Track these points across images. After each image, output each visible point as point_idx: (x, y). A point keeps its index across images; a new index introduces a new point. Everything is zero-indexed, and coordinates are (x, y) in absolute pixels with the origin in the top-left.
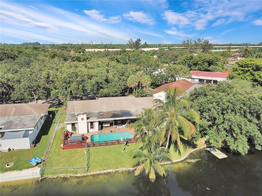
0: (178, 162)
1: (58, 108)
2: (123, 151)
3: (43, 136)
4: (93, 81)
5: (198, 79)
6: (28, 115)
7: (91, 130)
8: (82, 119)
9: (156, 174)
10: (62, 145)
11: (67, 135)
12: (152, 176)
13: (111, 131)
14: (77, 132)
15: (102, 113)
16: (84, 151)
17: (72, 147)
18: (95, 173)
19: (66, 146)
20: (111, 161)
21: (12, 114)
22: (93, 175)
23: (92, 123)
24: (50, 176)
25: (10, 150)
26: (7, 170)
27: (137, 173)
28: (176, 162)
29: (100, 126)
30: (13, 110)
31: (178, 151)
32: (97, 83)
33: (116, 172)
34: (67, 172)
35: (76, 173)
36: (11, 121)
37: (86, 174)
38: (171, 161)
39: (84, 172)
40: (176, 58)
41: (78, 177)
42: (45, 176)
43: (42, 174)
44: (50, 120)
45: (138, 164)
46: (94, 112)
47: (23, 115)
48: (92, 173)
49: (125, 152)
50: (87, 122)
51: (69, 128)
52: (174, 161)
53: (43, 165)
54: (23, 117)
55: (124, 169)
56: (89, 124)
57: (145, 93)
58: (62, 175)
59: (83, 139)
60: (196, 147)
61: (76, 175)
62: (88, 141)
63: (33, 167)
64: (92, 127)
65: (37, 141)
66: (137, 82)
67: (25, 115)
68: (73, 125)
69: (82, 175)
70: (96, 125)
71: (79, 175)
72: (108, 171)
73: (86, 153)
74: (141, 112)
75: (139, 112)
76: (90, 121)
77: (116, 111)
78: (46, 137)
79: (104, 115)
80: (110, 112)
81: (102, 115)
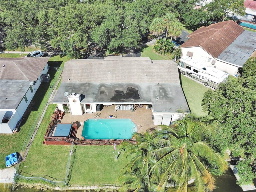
1: (63, 57)
2: (116, 160)
3: (32, 112)
5: (254, 15)
6: (17, 80)
7: (87, 111)
8: (74, 101)
13: (111, 116)
14: (70, 112)
15: (103, 88)
17: (56, 142)
19: (49, 142)
20: (99, 174)
24: (25, 185)
30: (2, 71)
32: (108, 30)
34: (44, 182)
35: (54, 184)
38: (174, 184)
39: (64, 186)
42: (20, 183)
43: (17, 179)
44: (47, 81)
46: (94, 83)
47: (12, 79)
49: (119, 161)
53: (20, 165)
55: (112, 187)
56: (84, 105)
57: (170, 46)
58: (39, 186)
61: (54, 189)
62: (79, 134)
66: (162, 29)
67: (14, 79)
68: (65, 105)
69: (60, 189)
70: (93, 107)
71: (57, 189)
72: (92, 188)
73: (70, 155)
74: (154, 92)
75: (152, 91)
76: (84, 102)
77: (120, 85)
78: (35, 115)
79: (106, 92)
80: (114, 86)
81: (102, 92)
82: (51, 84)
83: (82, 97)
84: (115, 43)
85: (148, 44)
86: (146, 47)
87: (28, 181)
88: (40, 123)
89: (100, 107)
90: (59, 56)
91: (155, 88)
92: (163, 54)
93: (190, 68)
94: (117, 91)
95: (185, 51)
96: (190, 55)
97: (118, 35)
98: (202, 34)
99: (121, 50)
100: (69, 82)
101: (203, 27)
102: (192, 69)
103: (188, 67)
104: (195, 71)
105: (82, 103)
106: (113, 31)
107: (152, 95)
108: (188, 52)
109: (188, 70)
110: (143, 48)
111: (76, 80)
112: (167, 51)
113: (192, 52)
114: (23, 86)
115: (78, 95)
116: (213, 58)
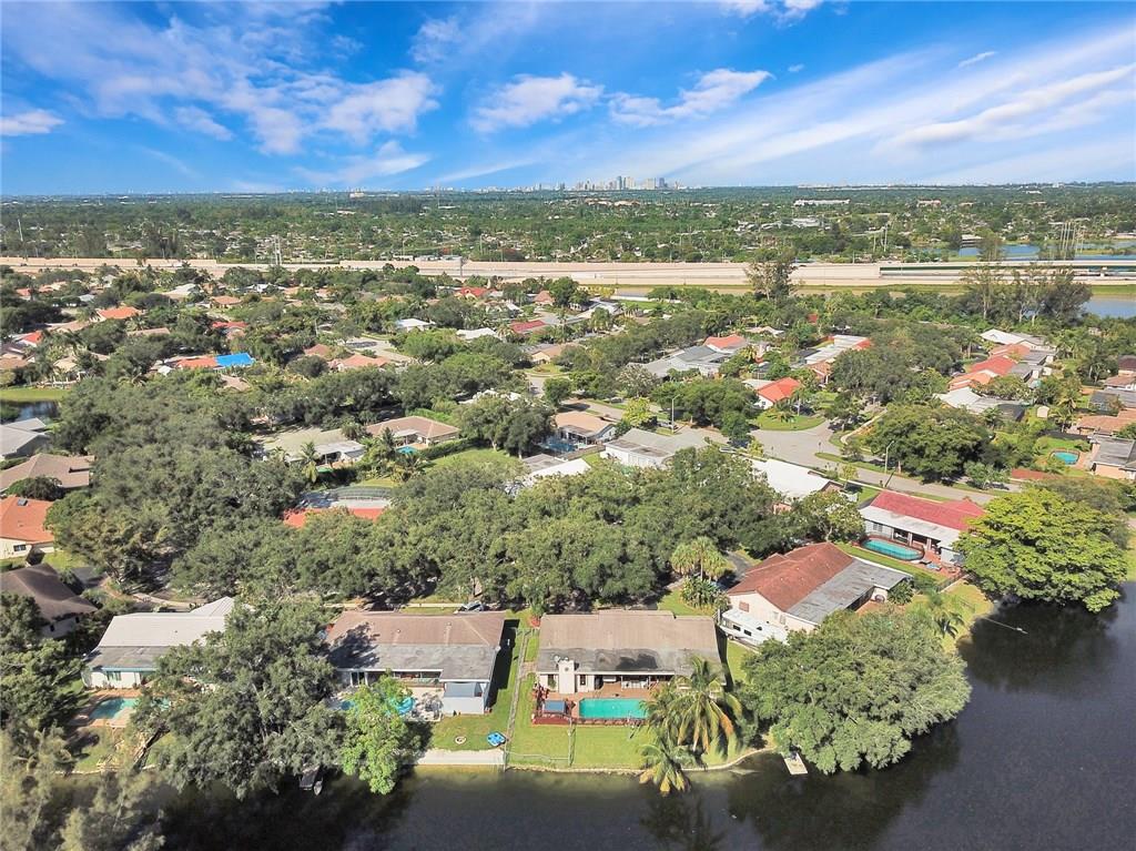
0: (717, 770)
2: (628, 740)
3: (499, 690)
4: (594, 560)
5: (892, 527)
7: (581, 689)
8: (567, 669)
9: (672, 786)
10: (533, 716)
11: (541, 696)
12: (665, 788)
13: (617, 695)
14: (556, 689)
15: (602, 655)
16: (568, 729)
17: (548, 721)
18: (582, 770)
19: (539, 719)
20: (608, 755)
21: (447, 641)
22: (579, 773)
23: (583, 677)
24: (518, 766)
25: (455, 713)
26: (458, 748)
27: (643, 779)
28: (712, 771)
29: (598, 680)
30: (448, 632)
31: (722, 752)
32: (602, 566)
33: (612, 773)
34: (541, 763)
35: (554, 766)
36: (449, 658)
37: (567, 770)
38: (705, 767)
39: (566, 767)
40: (892, 383)
41: (556, 773)
42: (511, 765)
43: (507, 762)
45: (648, 766)
46: (588, 648)
47: (466, 643)
48: (577, 770)
50: (576, 676)
51: (544, 682)
52: (709, 768)
53: (507, 747)
54: (465, 649)
56: (579, 677)
58: (534, 767)
59: (567, 708)
60: (763, 747)
61: (554, 770)
62: (575, 712)
63: (493, 747)
64: (583, 683)
65: (491, 701)
68: (551, 676)
69: (562, 771)
70: (591, 680)
71: (558, 770)
72: (601, 770)
73: (569, 734)
74: (679, 659)
75: (675, 659)
76: (579, 672)
77: (630, 651)
78: (505, 693)
79: (607, 659)
80: (618, 652)
81: (602, 660)
82: (514, 655)
83: (576, 666)
84: (614, 586)
85: (670, 587)
86: (668, 592)
87: (521, 762)
88: (515, 703)
89: (599, 680)
90: (510, 611)
91: (681, 656)
92: (698, 607)
93: (739, 629)
94: (622, 658)
95: (735, 600)
96: (745, 607)
97: (618, 573)
98: (769, 569)
99: (621, 599)
100: (550, 647)
101: (776, 554)
102: (742, 630)
103: (735, 627)
104: (746, 632)
105: (576, 672)
106: (610, 567)
107: (675, 663)
108: (741, 603)
109: (735, 632)
110: (662, 595)
111: (562, 644)
112: (703, 601)
113: (747, 602)
114: (485, 652)
115: (572, 662)
116: (780, 613)
